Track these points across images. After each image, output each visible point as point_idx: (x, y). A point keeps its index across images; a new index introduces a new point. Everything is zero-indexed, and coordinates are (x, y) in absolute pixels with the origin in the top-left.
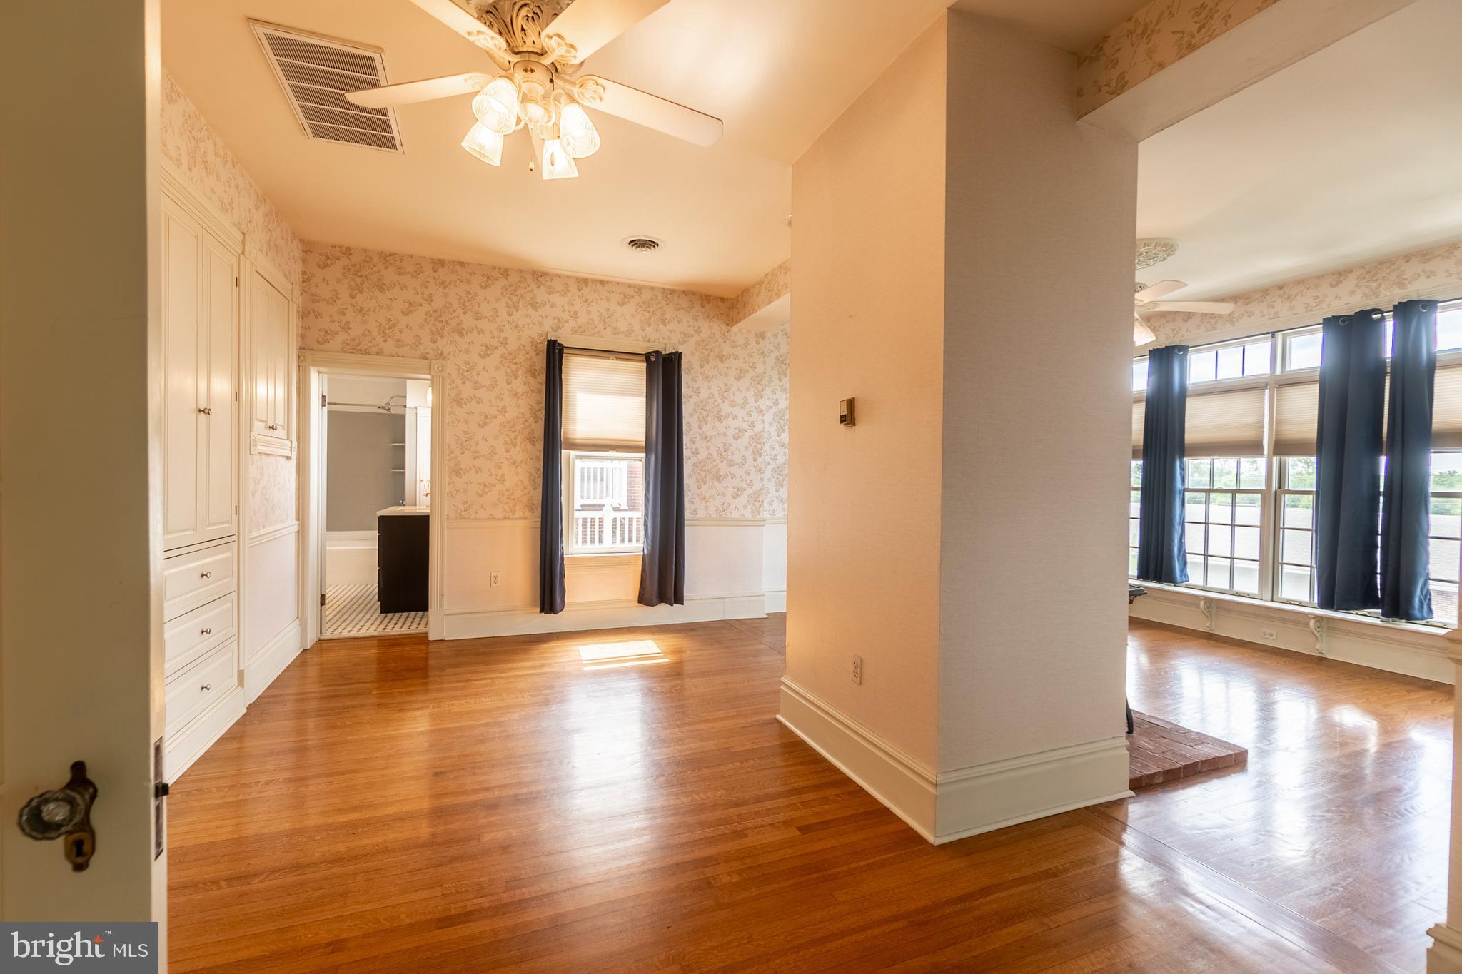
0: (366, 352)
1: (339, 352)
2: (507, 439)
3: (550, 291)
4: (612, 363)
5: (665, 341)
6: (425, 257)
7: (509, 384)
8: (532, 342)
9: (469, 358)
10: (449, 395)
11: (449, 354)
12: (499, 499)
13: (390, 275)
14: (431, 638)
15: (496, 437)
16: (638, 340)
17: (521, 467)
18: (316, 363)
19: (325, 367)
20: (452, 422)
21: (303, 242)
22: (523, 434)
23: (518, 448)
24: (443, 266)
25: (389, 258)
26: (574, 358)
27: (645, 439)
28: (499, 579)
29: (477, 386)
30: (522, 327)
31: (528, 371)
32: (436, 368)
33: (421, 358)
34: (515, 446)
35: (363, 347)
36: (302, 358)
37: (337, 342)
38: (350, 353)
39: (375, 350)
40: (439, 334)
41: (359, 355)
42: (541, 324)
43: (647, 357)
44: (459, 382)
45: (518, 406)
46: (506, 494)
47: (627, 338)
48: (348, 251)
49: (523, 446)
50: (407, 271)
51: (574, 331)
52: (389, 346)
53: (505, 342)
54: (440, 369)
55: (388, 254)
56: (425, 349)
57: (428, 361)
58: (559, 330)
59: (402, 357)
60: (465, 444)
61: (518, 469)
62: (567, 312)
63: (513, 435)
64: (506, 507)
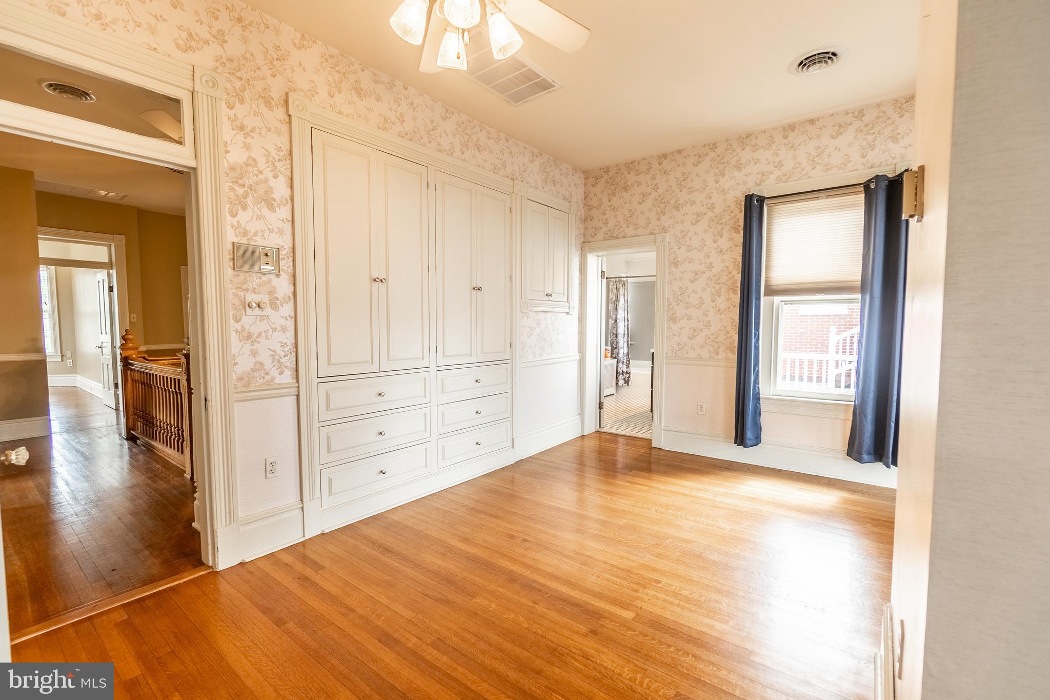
0: (617, 238)
1: (602, 241)
2: (713, 290)
3: (755, 148)
4: (822, 202)
5: (894, 161)
6: (653, 156)
7: (715, 243)
8: (736, 202)
9: (684, 227)
10: (669, 259)
11: (669, 227)
12: (705, 342)
13: (631, 178)
14: (653, 445)
15: (704, 290)
16: (857, 170)
17: (725, 314)
18: (592, 250)
19: (599, 251)
20: (671, 281)
21: (584, 172)
22: (727, 285)
23: (722, 297)
24: (665, 159)
25: (631, 165)
26: (777, 207)
27: (860, 279)
28: (704, 409)
29: (689, 249)
30: (728, 190)
31: (732, 228)
32: (659, 239)
33: (650, 234)
34: (719, 296)
35: (615, 234)
36: (583, 249)
37: (601, 235)
38: (609, 240)
39: (622, 235)
40: (662, 213)
41: (613, 241)
42: (745, 183)
43: (866, 186)
44: (676, 248)
45: (723, 261)
46: (712, 337)
47: (842, 171)
48: (607, 170)
49: (726, 296)
50: (642, 171)
51: (779, 180)
52: (630, 231)
53: (712, 207)
54: (662, 240)
55: (630, 163)
56: (652, 227)
57: (654, 235)
58: (762, 184)
59: (638, 236)
60: (679, 297)
61: (723, 316)
62: (772, 164)
63: (718, 287)
64: (711, 348)
